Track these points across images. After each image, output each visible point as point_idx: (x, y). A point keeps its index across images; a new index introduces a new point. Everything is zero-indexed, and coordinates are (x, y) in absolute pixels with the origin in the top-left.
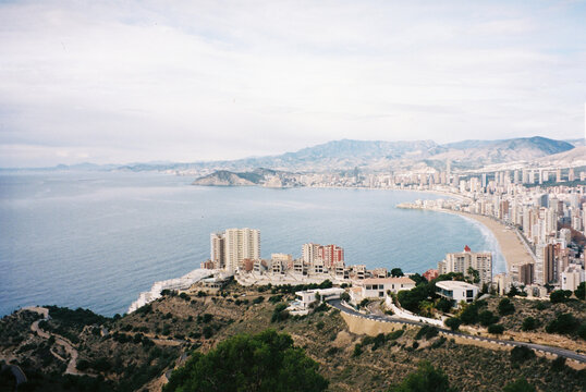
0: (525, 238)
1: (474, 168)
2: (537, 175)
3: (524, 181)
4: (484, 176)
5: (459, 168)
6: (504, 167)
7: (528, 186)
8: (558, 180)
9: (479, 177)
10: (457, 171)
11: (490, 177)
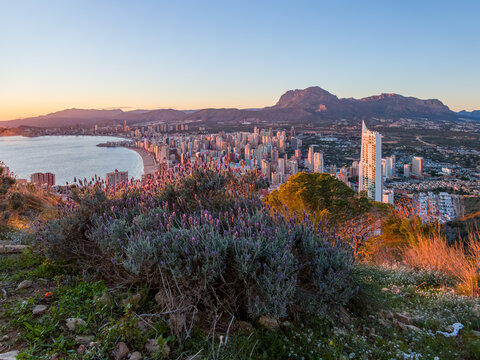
3: (162, 130)
7: (163, 133)
8: (177, 130)
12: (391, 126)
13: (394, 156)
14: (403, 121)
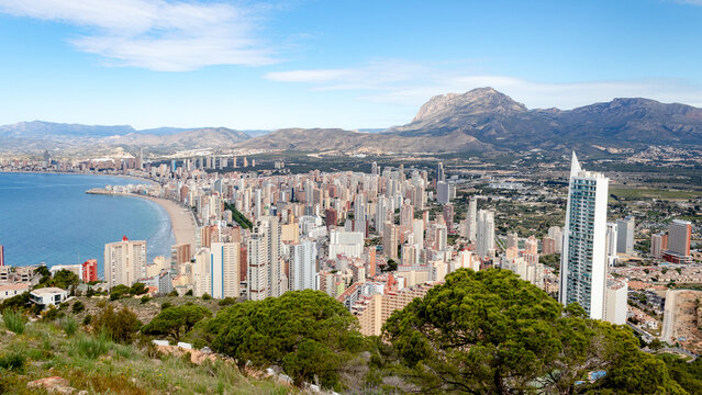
0: (197, 219)
1: (167, 154)
2: (218, 162)
3: (209, 166)
4: (173, 162)
5: (154, 152)
6: (193, 153)
7: (209, 171)
8: (235, 166)
9: (168, 163)
10: (152, 155)
11: (179, 163)
12: (629, 160)
13: (633, 219)
14: (655, 150)
